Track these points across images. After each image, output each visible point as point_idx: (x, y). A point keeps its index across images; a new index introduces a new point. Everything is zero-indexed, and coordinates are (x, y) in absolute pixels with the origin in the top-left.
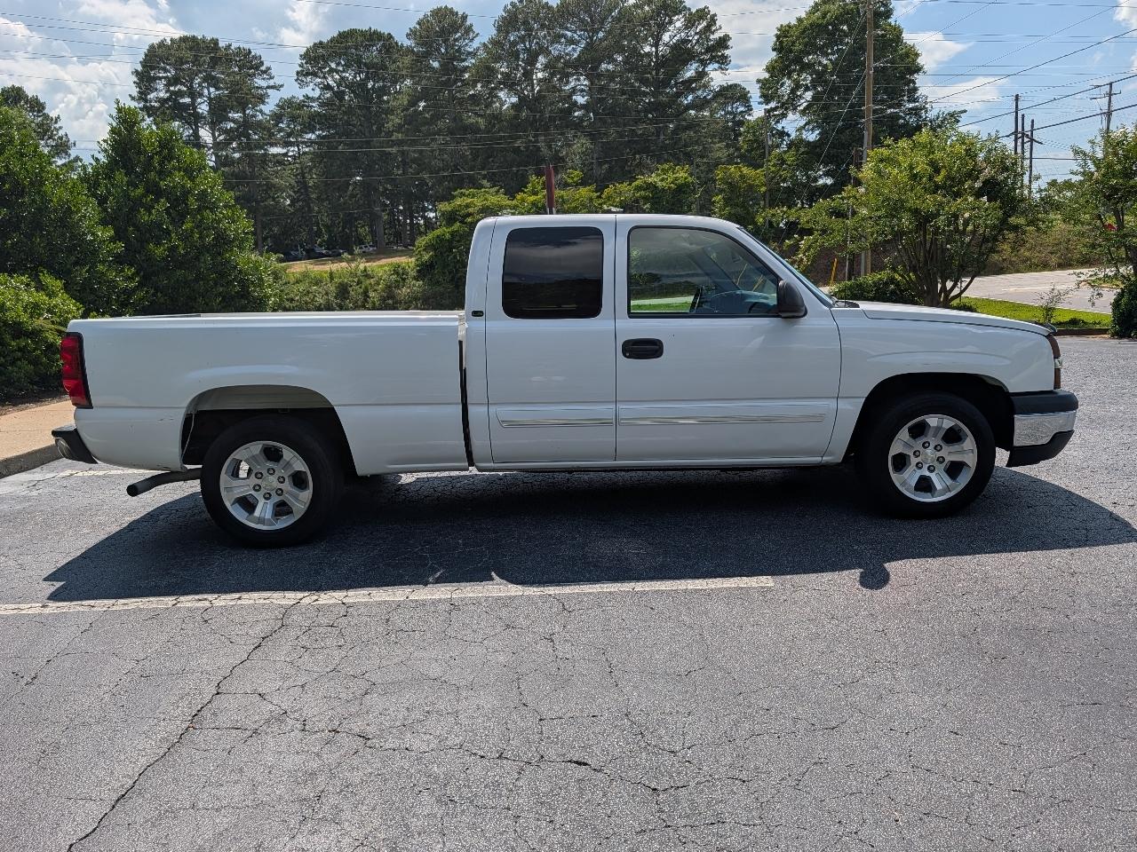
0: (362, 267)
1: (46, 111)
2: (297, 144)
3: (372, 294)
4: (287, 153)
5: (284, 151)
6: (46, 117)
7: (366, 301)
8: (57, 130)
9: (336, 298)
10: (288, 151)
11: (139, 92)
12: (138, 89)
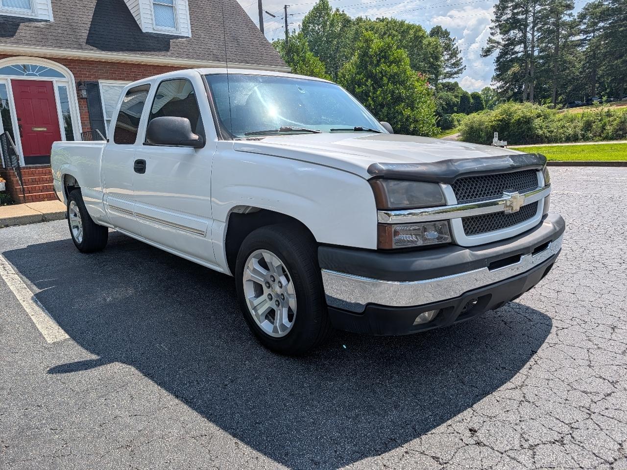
0: (606, 110)
1: (450, 36)
2: (593, 31)
3: (608, 127)
4: (585, 38)
5: (585, 37)
6: (450, 39)
7: (602, 132)
8: (453, 45)
9: (582, 130)
10: (587, 37)
11: (496, 17)
12: (495, 16)
